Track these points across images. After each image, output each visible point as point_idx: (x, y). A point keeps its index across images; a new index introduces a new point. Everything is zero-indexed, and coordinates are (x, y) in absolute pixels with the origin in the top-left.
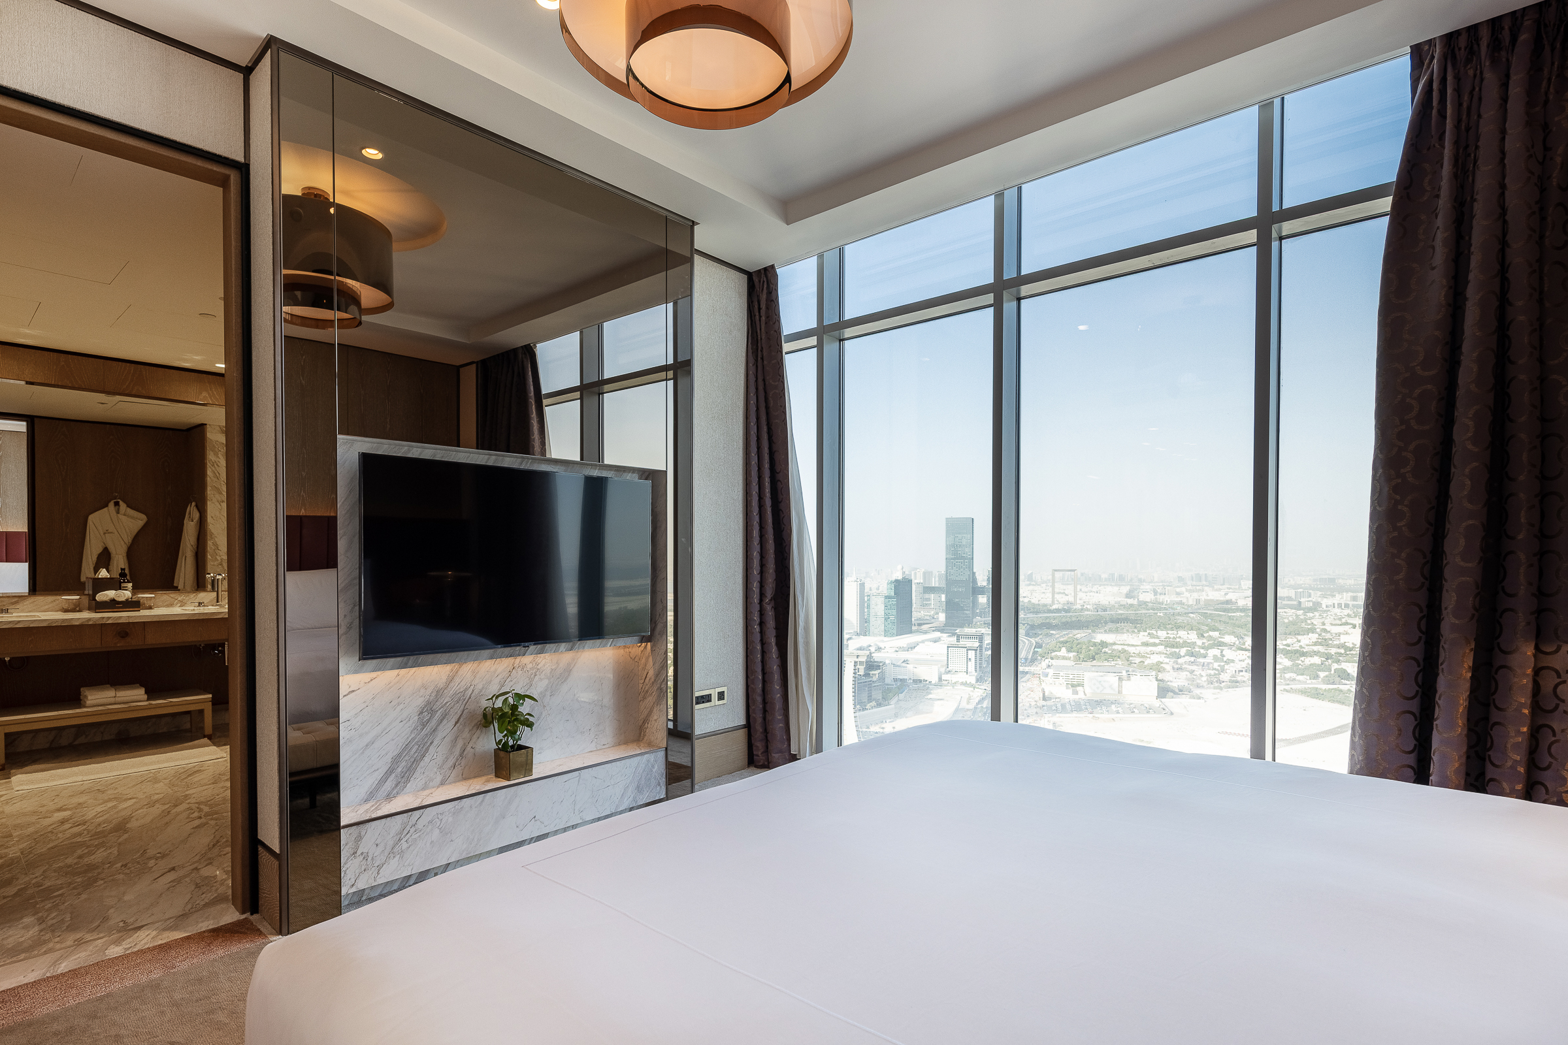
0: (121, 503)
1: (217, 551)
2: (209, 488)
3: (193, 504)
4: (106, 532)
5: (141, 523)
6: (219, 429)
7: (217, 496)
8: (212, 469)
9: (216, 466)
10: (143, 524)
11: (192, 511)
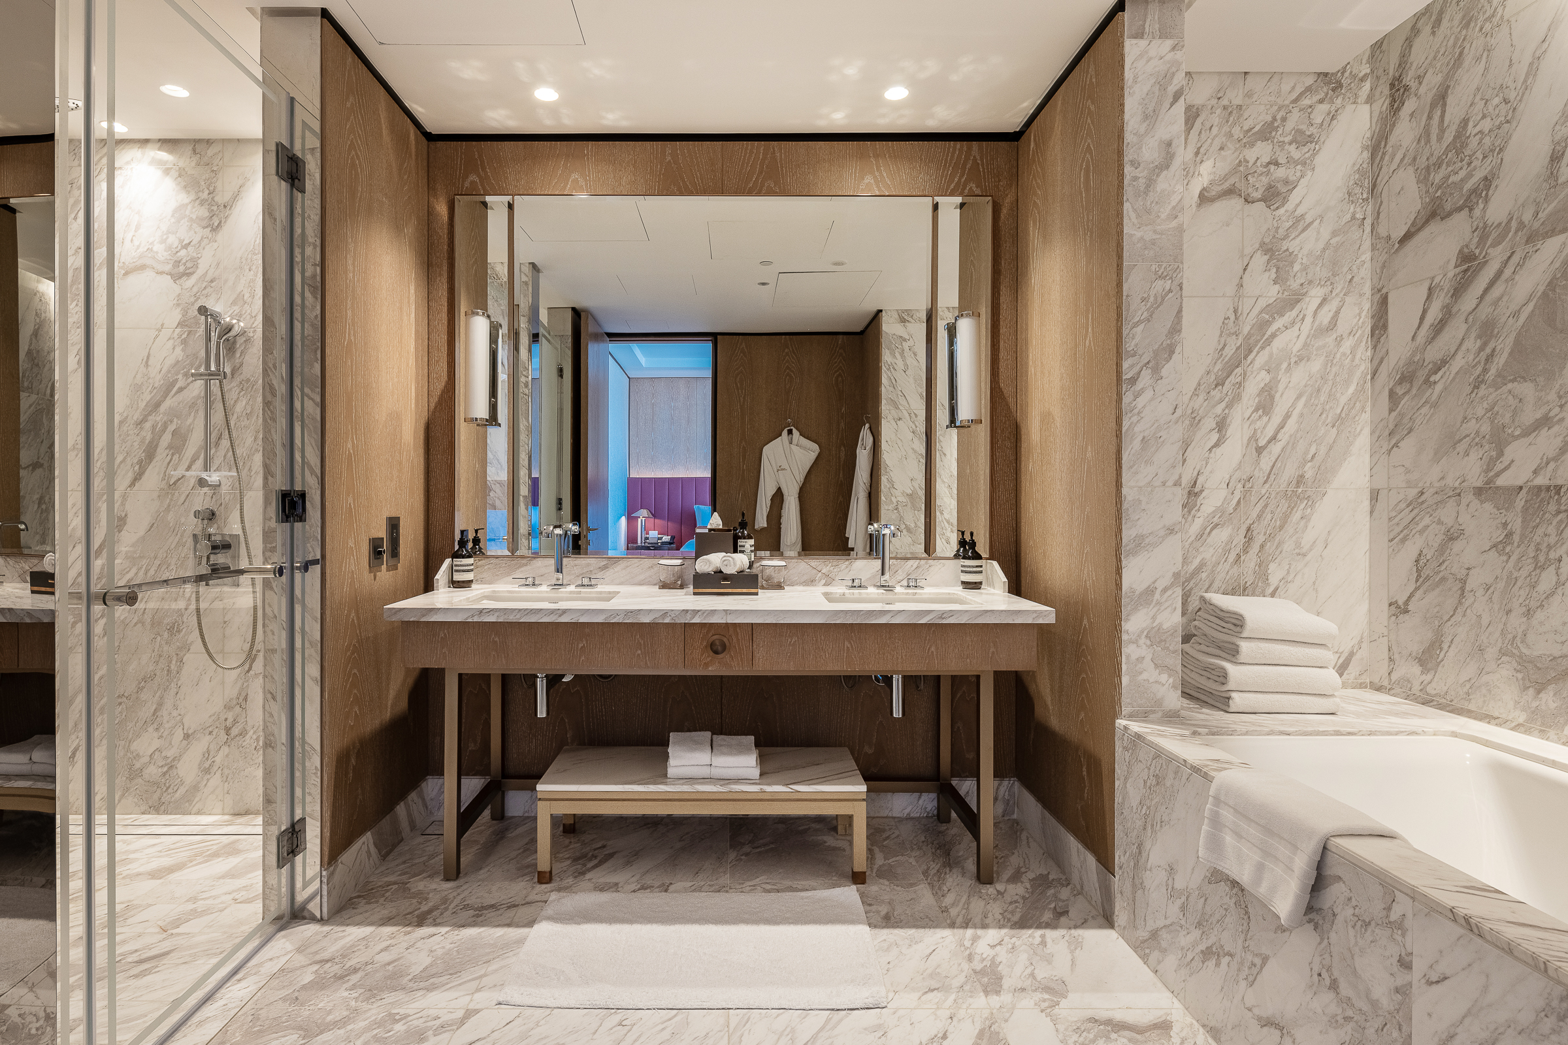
0: (795, 431)
1: (893, 491)
2: (884, 402)
3: (867, 426)
4: (780, 469)
5: (813, 456)
6: (897, 316)
7: (893, 412)
8: (887, 375)
9: (892, 369)
10: (815, 457)
11: (865, 436)
